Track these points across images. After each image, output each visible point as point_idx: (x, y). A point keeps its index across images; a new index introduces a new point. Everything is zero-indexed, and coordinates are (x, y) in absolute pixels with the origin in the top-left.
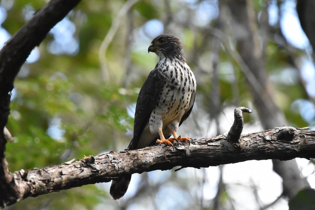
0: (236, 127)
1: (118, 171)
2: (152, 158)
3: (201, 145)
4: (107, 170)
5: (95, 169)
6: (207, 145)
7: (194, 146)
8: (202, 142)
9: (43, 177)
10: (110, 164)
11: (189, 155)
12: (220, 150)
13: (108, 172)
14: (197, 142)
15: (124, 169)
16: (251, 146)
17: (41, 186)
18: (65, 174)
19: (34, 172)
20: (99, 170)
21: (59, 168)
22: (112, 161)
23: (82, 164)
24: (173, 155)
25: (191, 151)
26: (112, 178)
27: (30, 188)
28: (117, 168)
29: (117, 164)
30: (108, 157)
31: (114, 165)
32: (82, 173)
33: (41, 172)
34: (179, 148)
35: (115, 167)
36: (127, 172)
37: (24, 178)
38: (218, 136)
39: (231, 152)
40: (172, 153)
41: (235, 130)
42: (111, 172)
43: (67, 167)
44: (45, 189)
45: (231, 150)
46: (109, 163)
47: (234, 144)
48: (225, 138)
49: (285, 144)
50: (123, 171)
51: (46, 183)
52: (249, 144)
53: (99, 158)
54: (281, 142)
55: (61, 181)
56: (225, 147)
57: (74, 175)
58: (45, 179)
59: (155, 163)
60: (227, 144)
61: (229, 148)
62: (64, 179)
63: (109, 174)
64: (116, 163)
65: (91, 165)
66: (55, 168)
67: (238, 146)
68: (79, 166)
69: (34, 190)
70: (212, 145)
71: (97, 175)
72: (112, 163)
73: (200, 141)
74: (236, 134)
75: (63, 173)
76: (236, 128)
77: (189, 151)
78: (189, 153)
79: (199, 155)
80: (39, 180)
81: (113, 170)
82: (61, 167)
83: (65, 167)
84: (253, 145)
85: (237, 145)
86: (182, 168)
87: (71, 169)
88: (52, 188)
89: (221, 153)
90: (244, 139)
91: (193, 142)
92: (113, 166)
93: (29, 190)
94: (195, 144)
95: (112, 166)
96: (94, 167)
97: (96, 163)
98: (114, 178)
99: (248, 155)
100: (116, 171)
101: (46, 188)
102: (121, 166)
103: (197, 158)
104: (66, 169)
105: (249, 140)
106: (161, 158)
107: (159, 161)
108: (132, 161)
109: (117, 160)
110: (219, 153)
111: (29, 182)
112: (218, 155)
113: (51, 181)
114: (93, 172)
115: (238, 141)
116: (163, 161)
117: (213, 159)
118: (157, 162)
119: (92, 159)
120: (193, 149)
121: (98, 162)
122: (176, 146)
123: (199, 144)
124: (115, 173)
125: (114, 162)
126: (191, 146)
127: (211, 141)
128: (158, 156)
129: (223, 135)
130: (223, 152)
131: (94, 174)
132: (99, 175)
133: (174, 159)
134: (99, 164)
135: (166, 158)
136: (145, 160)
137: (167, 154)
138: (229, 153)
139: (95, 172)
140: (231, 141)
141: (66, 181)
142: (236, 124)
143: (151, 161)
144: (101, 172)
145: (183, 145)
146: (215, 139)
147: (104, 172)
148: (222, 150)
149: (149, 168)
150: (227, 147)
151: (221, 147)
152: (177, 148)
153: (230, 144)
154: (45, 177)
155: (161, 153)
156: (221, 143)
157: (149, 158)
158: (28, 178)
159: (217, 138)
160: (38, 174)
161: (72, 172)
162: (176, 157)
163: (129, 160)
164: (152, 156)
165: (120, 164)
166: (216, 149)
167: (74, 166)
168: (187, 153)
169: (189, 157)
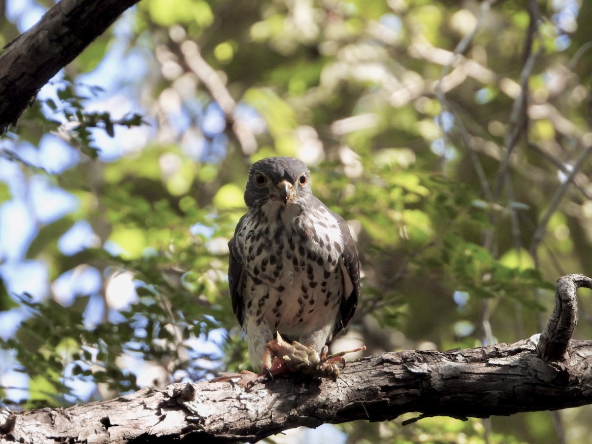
0: (557, 322)
2: (345, 391)
3: (470, 363)
4: (225, 418)
5: (196, 414)
6: (484, 364)
7: (453, 364)
8: (476, 356)
9: (58, 430)
10: (237, 403)
11: (440, 388)
12: (518, 378)
13: (231, 423)
14: (463, 356)
15: (271, 417)
18: (116, 425)
19: (36, 418)
20: (206, 418)
21: (104, 409)
22: (241, 397)
23: (164, 400)
24: (398, 385)
25: (444, 378)
26: (238, 436)
28: (252, 413)
29: (254, 403)
30: (233, 387)
31: (245, 405)
32: (161, 422)
33: (53, 417)
34: (413, 370)
35: (247, 410)
36: (280, 424)
37: (6, 431)
38: (517, 343)
39: (543, 383)
40: (397, 380)
41: (555, 331)
42: (238, 424)
43: (125, 408)
45: (546, 378)
46: (233, 400)
47: (552, 364)
48: (533, 348)
50: (269, 420)
52: (591, 365)
53: (208, 387)
55: (105, 441)
56: (531, 371)
57: (141, 426)
58: (63, 435)
59: (352, 403)
60: (534, 361)
61: (539, 374)
62: (112, 437)
63: (232, 427)
64: (251, 400)
65: (186, 403)
66: (93, 409)
67: (563, 369)
68: (155, 405)
70: (499, 365)
71: (201, 428)
72: (242, 401)
73: (469, 353)
74: (557, 341)
75: (112, 423)
76: (558, 325)
77: (440, 378)
78: (439, 383)
79: (464, 388)
80: (48, 438)
81: (241, 417)
82: (109, 408)
83: (120, 408)
85: (560, 368)
86: (421, 417)
87: (135, 412)
89: (519, 384)
90: (578, 352)
91: (453, 355)
92: (243, 407)
94: (455, 360)
95: (239, 409)
96: (193, 408)
97: (200, 401)
99: (588, 392)
100: (251, 422)
102: (264, 408)
103: (459, 395)
104: (120, 412)
106: (367, 392)
107: (361, 399)
108: (293, 398)
109: (255, 395)
110: (516, 385)
111: (18, 441)
112: (511, 388)
113: (78, 440)
114: (189, 421)
115: (563, 357)
116: (373, 399)
117: (499, 398)
118: (356, 401)
119: (188, 389)
120: (450, 372)
121: (204, 398)
122: (407, 365)
123: (466, 360)
124: (248, 424)
125: (246, 399)
126: (446, 365)
127: (497, 354)
128: (360, 387)
129: (528, 341)
130: (524, 381)
131: (192, 426)
132: (206, 428)
133: (399, 394)
134: (207, 401)
135: (379, 392)
136: (326, 394)
137: (383, 383)
138: (539, 385)
139: (195, 422)
140: (546, 355)
141: (119, 440)
142: (558, 315)
143: (341, 399)
144: (212, 423)
145: (425, 361)
146: (508, 350)
147: (220, 421)
148: (523, 377)
149: (335, 415)
150: (536, 371)
151: (521, 370)
152: (408, 368)
153: (543, 362)
154: (63, 431)
155: (369, 381)
156: (522, 360)
157: (335, 391)
158: (17, 432)
159: (514, 347)
160: (46, 422)
161: (136, 419)
162: (406, 391)
163: (286, 395)
164: (344, 387)
165: (262, 403)
166: (508, 375)
167: (143, 405)
168: (434, 382)
169: (438, 393)
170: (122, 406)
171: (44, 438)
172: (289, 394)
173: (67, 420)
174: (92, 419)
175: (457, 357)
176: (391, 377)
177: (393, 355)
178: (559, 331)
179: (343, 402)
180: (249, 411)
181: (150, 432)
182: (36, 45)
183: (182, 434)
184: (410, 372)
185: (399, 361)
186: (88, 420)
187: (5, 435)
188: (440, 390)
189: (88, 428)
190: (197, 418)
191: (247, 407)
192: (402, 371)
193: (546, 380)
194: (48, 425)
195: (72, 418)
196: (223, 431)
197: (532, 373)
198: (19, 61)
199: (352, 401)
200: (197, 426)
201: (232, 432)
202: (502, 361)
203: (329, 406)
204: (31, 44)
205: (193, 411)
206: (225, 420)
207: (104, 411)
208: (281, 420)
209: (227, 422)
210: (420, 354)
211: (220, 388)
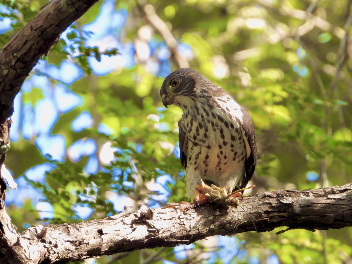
1: (190, 231)
2: (243, 214)
3: (317, 197)
4: (171, 230)
5: (154, 227)
6: (325, 198)
7: (307, 198)
8: (320, 193)
9: (72, 237)
10: (178, 221)
11: (299, 212)
12: (346, 206)
13: (174, 232)
14: (313, 193)
15: (198, 229)
17: (69, 250)
18: (106, 234)
19: (59, 230)
20: (160, 230)
22: (181, 217)
23: (135, 219)
24: (274, 210)
25: (301, 206)
26: (179, 241)
27: (49, 253)
28: (187, 227)
29: (189, 221)
30: (176, 211)
31: (183, 222)
32: (133, 232)
33: (69, 229)
34: (283, 202)
35: (184, 225)
36: (204, 233)
37: (41, 237)
38: (344, 186)
40: (274, 207)
42: (179, 233)
43: (111, 224)
44: (74, 255)
46: (176, 219)
50: (198, 231)
51: (76, 245)
53: (161, 211)
55: (100, 243)
57: (121, 235)
58: (75, 240)
59: (247, 221)
62: (104, 241)
63: (175, 235)
64: (186, 219)
65: (148, 221)
66: (93, 224)
68: (129, 222)
69: (56, 255)
70: (334, 199)
71: (157, 235)
72: (181, 220)
73: (316, 191)
75: (104, 232)
77: (299, 206)
78: (298, 209)
79: (314, 212)
80: (66, 241)
81: (181, 229)
82: (102, 223)
83: (109, 223)
86: (288, 229)
87: (118, 226)
88: (86, 253)
89: (346, 210)
91: (307, 193)
92: (182, 223)
93: (46, 256)
94: (308, 196)
95: (180, 224)
96: (152, 224)
97: (156, 220)
98: (183, 241)
100: (187, 232)
101: (77, 253)
102: (195, 224)
103: (310, 216)
104: (109, 226)
106: (256, 214)
107: (252, 219)
108: (211, 218)
109: (189, 216)
110: (344, 210)
111: (48, 243)
112: (341, 213)
113: (84, 243)
114: (150, 231)
116: (259, 218)
117: (334, 218)
118: (249, 220)
119: (149, 213)
120: (306, 203)
121: (159, 218)
122: (280, 198)
123: (315, 195)
124: (185, 233)
125: (183, 218)
126: (303, 198)
127: (333, 193)
128: (251, 212)
130: (349, 208)
131: (151, 235)
132: (160, 236)
133: (275, 216)
134: (161, 220)
135: (263, 214)
136: (231, 216)
137: (265, 210)
139: (154, 232)
141: (108, 243)
143: (240, 218)
144: (163, 232)
145: (290, 196)
146: (339, 189)
147: (168, 231)
148: (348, 206)
149: (237, 228)
151: (347, 202)
152: (280, 200)
154: (75, 237)
155: (257, 208)
156: (348, 196)
157: (237, 214)
158: (47, 238)
159: (343, 188)
160: (64, 232)
161: (118, 230)
162: (279, 214)
163: (208, 216)
164: (242, 212)
165: (193, 221)
166: (339, 204)
167: (122, 222)
168: (295, 208)
169: (299, 215)
171: (63, 241)
172: (209, 216)
173: (77, 230)
174: (92, 230)
175: (309, 194)
176: (270, 206)
177: (271, 192)
179: (241, 220)
180: (185, 226)
181: (127, 238)
182: (59, 7)
183: (145, 239)
184: (281, 203)
185: (274, 196)
186: (90, 231)
187: (40, 240)
188: (299, 213)
189: (90, 235)
190: (155, 230)
191: (184, 223)
192: (277, 202)
194: (66, 233)
195: (80, 229)
196: (170, 237)
198: (49, 17)
199: (247, 220)
200: (155, 234)
201: (175, 238)
202: (336, 196)
203: (233, 223)
204: (56, 7)
205: (152, 225)
206: (171, 231)
207: (99, 225)
208: (204, 231)
209: (172, 232)
210: (287, 192)
211: (168, 212)
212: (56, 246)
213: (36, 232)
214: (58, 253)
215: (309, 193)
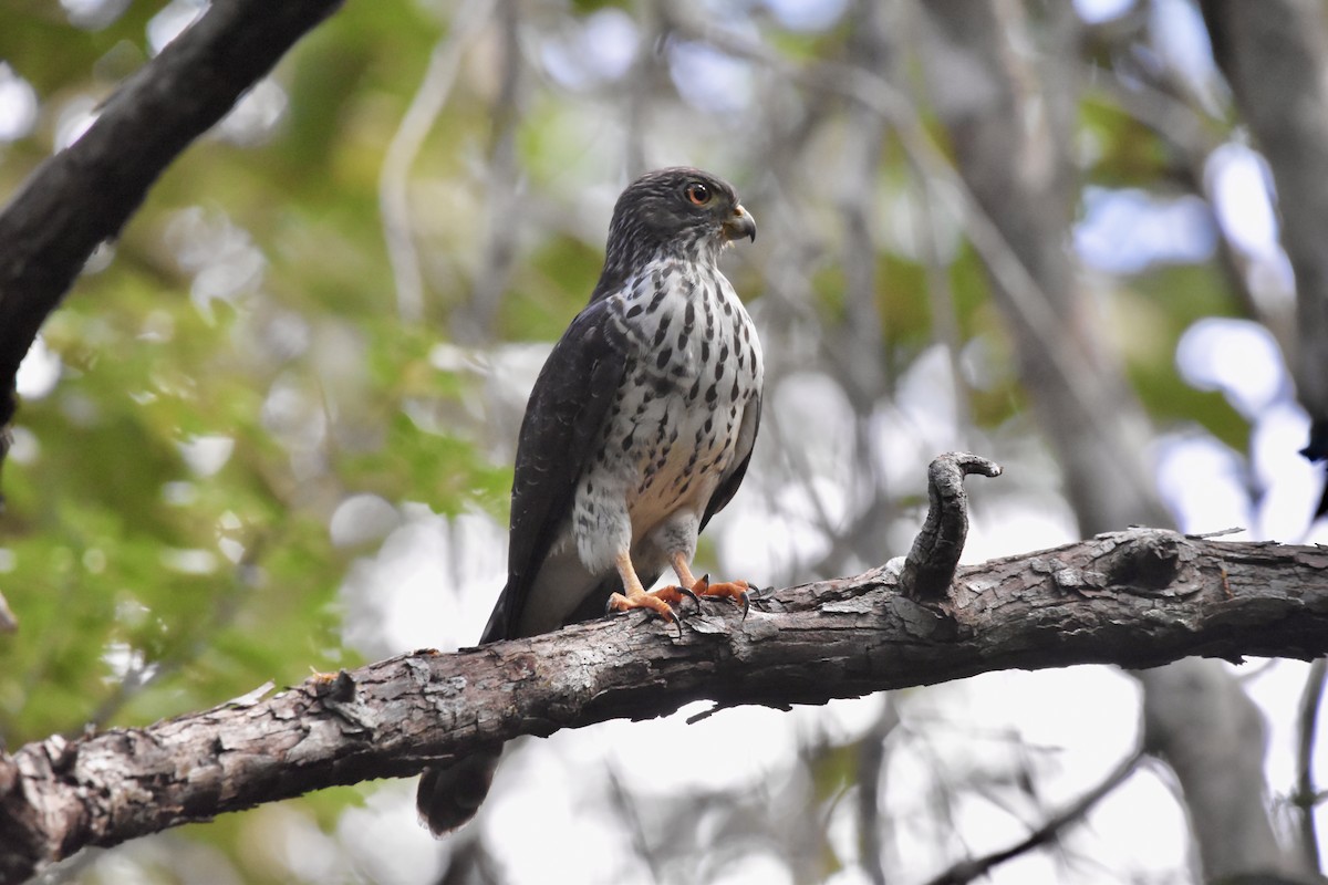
0: (935, 535)
1: (454, 728)
2: (593, 671)
3: (792, 612)
4: (404, 728)
5: (358, 723)
6: (816, 614)
7: (766, 616)
8: (798, 600)
9: (142, 764)
10: (419, 702)
11: (747, 658)
12: (874, 633)
13: (413, 735)
14: (778, 600)
15: (476, 722)
16: (1001, 611)
17: (136, 802)
18: (231, 750)
19: (104, 746)
20: (374, 730)
21: (208, 724)
22: (428, 690)
23: (302, 704)
24: (678, 656)
25: (753, 639)
26: (427, 758)
27: (90, 814)
28: (446, 716)
29: (449, 701)
30: (411, 674)
31: (435, 704)
32: (303, 742)
33: (132, 743)
34: (702, 630)
35: (439, 712)
37: (65, 770)
38: (864, 575)
39: (918, 641)
40: (673, 647)
41: (933, 549)
42: (424, 736)
43: (241, 720)
44: (149, 815)
45: (921, 632)
46: (416, 697)
47: (928, 607)
48: (892, 581)
49: (1140, 603)
50: (473, 728)
51: (153, 789)
52: (991, 605)
53: (372, 678)
54: (1124, 591)
55: (216, 778)
57: (271, 750)
58: (150, 772)
59: (606, 691)
60: (900, 605)
61: (908, 625)
62: (228, 771)
64: (441, 695)
65: (341, 707)
66: (190, 725)
67: (947, 614)
68: (289, 714)
69: (104, 819)
70: (840, 614)
71: (368, 747)
72: (428, 698)
73: (788, 595)
74: (936, 566)
75: (226, 747)
76: (937, 541)
77: (746, 640)
78: (745, 648)
79: (787, 655)
80: (126, 778)
81: (429, 724)
82: (216, 722)
83: (233, 720)
84: (1008, 609)
85: (941, 612)
86: (717, 709)
87: (259, 726)
88: (180, 809)
89: (875, 643)
90: (968, 584)
91: (762, 601)
92: (432, 708)
93: (83, 823)
94: (767, 610)
95: (426, 711)
96: (353, 714)
97: (362, 700)
98: (437, 757)
99: (988, 650)
100: (445, 732)
101: (157, 811)
102: (465, 708)
103: (778, 668)
104: (235, 728)
105: (993, 588)
106: (629, 670)
107: (620, 684)
108: (509, 688)
109: (448, 686)
110: (870, 644)
111: (84, 786)
112: (864, 652)
113: (175, 779)
115: (945, 594)
116: (639, 681)
117: (844, 669)
118: (612, 688)
119: (344, 683)
120: (763, 630)
121: (368, 696)
122: (691, 621)
123: (785, 608)
124: (440, 735)
125: (433, 693)
126: (754, 617)
127: (835, 596)
128: (617, 664)
129: (884, 570)
130: (885, 638)
131: (352, 745)
132: (375, 747)
133: (684, 671)
134: (373, 701)
135: (649, 670)
136: (563, 679)
137: (654, 655)
138: (911, 643)
139: (357, 737)
140: (917, 592)
141: (237, 775)
142: (935, 524)
143: (588, 685)
144: (383, 737)
145: (720, 614)
146: (851, 586)
147: (396, 733)
148: (881, 632)
149: (580, 711)
150: (902, 620)
151: (877, 620)
152: (693, 627)
153: (913, 605)
154: (149, 765)
155: (630, 652)
156: (877, 603)
157: (578, 671)
158: (81, 771)
159: (861, 581)
160: (121, 753)
161: (262, 739)
162: (692, 666)
163: (497, 684)
164: (590, 665)
165: (461, 699)
166: (855, 629)
167: (270, 714)
168: (737, 648)
169: (745, 665)
170: (236, 717)
171: (119, 778)
173: (154, 746)
174: (192, 742)
175: (769, 605)
176: (666, 643)
178: (939, 550)
179: (592, 690)
180: (441, 715)
181: (287, 758)
183: (335, 758)
184: (693, 631)
186: (186, 744)
187: (64, 778)
188: (747, 661)
189: (188, 758)
190: (359, 730)
191: (438, 708)
192: (684, 633)
193: (920, 635)
194: (124, 756)
195: (160, 742)
196: (401, 750)
197: (895, 624)
199: (605, 688)
200: (361, 744)
201: (415, 751)
202: (845, 607)
205: (353, 719)
206: (404, 731)
207: (209, 728)
208: (490, 725)
209: (407, 735)
210: (709, 603)
211: (390, 678)
212: (106, 793)
213: (47, 755)
214: (111, 815)
215: (768, 601)
